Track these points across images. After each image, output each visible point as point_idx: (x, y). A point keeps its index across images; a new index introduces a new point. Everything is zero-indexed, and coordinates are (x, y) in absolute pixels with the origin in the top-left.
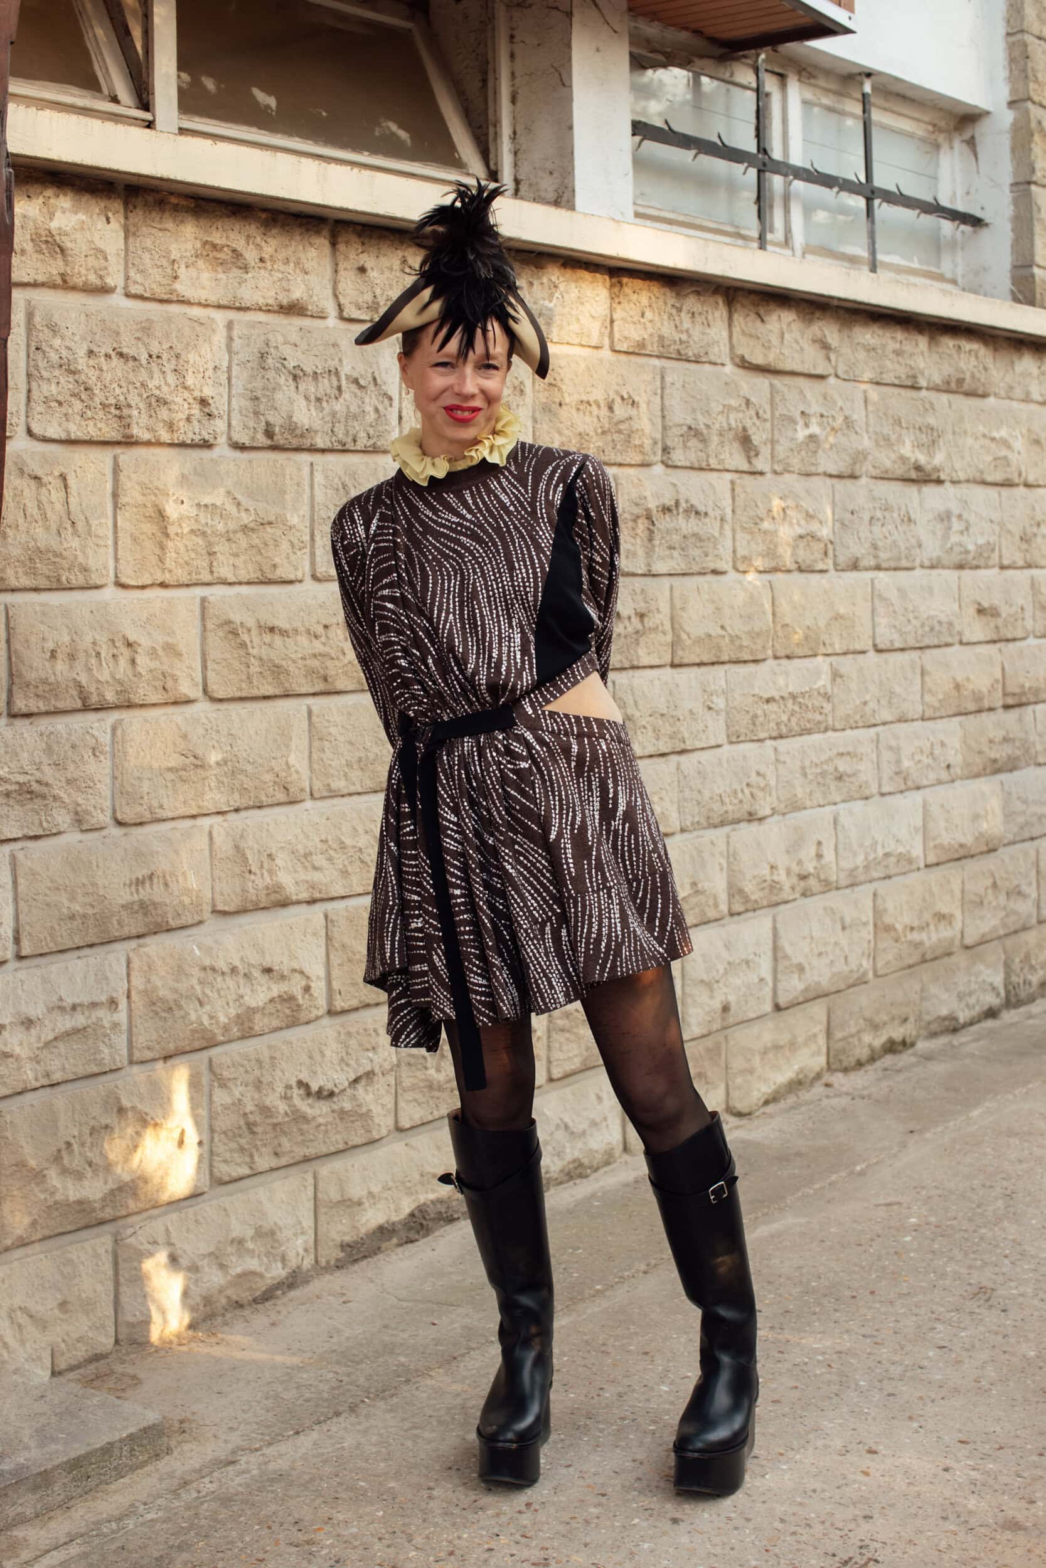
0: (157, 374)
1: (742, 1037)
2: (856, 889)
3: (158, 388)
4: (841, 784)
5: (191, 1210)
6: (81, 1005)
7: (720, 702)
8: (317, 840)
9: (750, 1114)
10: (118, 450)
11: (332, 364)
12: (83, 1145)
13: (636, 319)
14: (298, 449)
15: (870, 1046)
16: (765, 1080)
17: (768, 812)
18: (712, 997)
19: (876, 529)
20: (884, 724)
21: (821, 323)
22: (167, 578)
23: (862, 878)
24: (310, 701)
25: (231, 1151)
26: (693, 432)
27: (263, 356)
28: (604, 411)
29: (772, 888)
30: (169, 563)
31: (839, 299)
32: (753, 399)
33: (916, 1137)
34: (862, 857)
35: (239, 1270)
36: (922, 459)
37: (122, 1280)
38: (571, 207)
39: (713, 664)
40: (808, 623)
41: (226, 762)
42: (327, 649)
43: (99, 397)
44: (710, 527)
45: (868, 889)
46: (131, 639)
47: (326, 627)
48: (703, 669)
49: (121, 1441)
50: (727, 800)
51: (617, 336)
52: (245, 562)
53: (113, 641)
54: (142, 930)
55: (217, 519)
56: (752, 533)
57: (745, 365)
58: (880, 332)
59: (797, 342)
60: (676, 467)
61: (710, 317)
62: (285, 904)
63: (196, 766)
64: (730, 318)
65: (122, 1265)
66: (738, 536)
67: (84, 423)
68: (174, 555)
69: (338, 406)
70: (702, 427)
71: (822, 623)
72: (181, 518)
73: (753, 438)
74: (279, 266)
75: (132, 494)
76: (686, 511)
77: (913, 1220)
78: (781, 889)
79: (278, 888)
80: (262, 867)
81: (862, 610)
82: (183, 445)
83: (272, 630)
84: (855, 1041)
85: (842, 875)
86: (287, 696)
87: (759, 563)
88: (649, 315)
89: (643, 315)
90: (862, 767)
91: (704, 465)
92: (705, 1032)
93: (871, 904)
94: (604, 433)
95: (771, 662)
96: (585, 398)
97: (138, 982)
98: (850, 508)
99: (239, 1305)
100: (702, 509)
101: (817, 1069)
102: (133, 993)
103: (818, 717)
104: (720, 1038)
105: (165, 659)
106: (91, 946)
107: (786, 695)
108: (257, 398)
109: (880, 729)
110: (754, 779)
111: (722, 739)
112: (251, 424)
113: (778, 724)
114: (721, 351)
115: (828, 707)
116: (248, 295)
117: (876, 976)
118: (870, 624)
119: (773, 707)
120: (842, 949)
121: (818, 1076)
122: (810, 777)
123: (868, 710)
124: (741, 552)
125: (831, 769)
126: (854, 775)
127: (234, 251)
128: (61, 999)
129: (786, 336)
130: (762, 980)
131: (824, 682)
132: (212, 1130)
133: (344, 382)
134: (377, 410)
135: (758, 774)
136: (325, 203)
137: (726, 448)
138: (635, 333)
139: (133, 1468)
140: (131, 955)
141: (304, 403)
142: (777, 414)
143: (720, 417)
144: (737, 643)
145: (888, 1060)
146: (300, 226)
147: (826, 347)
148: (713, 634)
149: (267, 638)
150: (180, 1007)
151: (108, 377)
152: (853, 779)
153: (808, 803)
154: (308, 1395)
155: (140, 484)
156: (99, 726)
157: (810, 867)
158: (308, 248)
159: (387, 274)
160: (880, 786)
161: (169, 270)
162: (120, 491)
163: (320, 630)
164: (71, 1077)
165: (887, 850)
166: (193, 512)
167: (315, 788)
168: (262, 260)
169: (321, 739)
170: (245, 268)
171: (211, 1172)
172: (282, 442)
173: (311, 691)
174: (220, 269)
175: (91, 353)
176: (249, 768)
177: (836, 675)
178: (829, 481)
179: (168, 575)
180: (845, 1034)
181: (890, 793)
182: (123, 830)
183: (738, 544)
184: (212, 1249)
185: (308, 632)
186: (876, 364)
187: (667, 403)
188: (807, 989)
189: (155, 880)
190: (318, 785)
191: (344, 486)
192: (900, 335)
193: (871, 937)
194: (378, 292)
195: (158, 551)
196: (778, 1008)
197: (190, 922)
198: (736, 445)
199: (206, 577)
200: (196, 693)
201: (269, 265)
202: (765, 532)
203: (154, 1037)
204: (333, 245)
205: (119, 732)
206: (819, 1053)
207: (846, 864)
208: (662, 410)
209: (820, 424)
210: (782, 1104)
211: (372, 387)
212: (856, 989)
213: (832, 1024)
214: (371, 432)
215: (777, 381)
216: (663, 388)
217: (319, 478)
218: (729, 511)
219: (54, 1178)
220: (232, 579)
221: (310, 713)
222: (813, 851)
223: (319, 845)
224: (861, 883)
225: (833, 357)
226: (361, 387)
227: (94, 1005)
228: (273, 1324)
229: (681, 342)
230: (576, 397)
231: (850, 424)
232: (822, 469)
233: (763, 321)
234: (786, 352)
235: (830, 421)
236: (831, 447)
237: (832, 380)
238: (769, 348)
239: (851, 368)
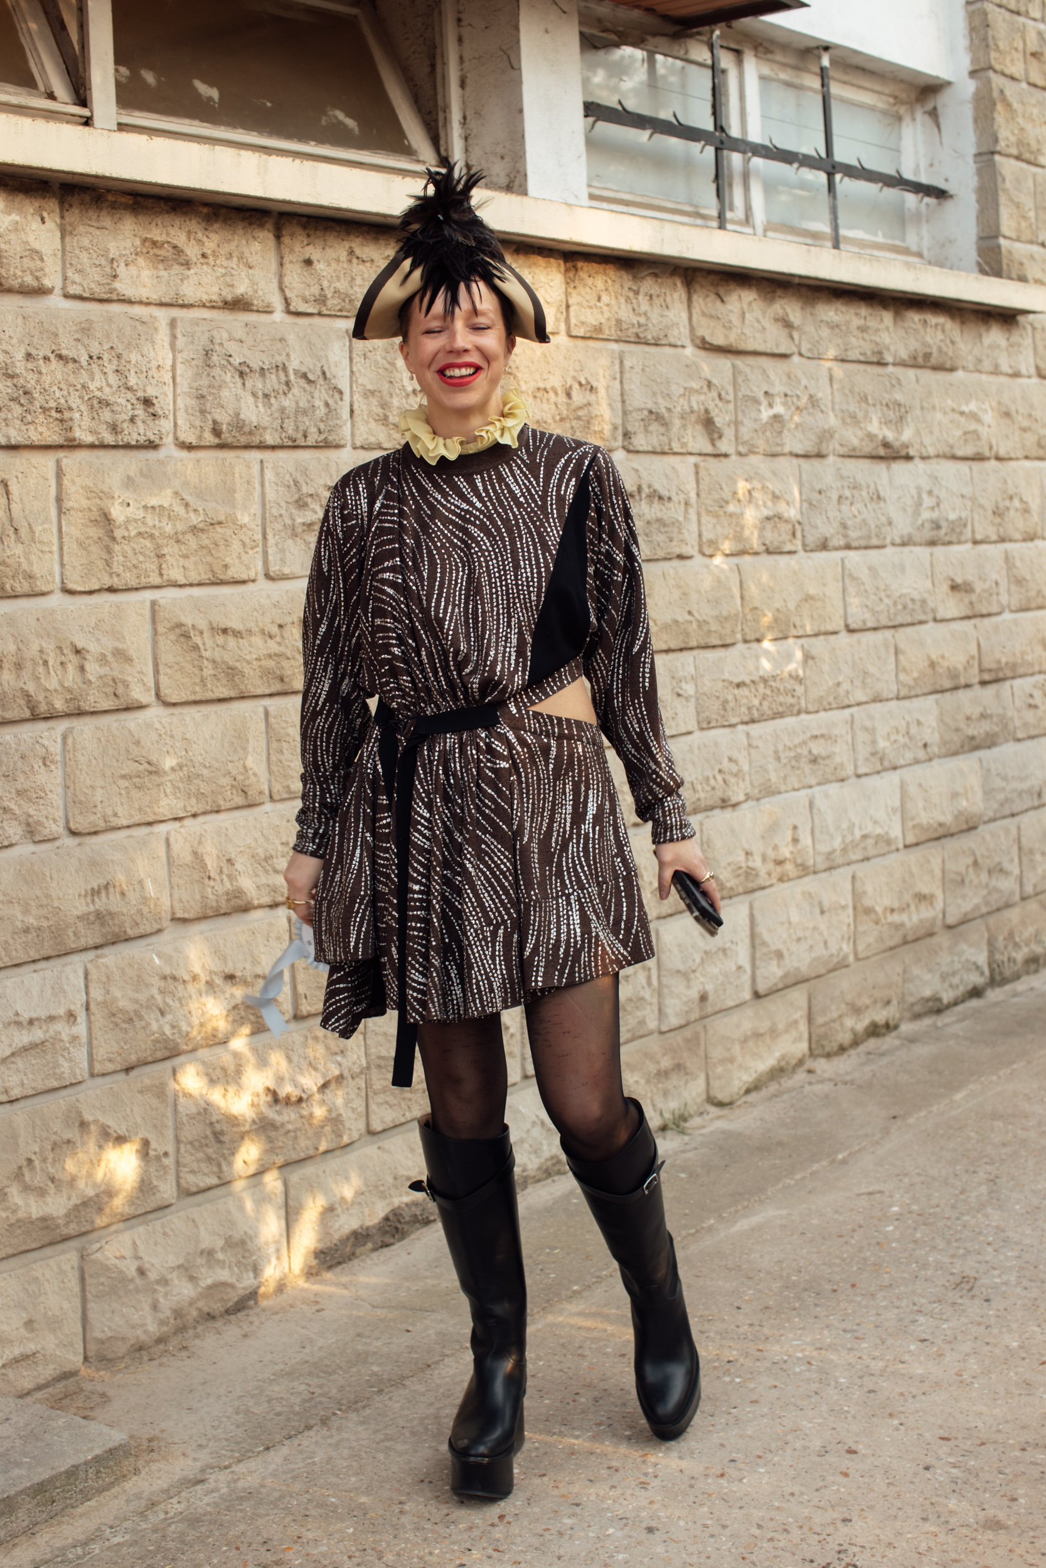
0: (98, 375)
1: (721, 1026)
2: (834, 872)
3: (100, 389)
4: (815, 767)
5: (158, 1223)
6: (38, 1019)
7: (689, 689)
8: (277, 842)
9: (731, 1103)
10: (61, 454)
11: (279, 359)
12: (44, 1160)
13: (592, 303)
14: (247, 447)
15: (853, 1030)
16: (747, 1069)
17: (742, 797)
18: (688, 987)
19: (845, 508)
20: (859, 704)
21: (782, 302)
22: (116, 582)
23: (840, 861)
24: (266, 702)
25: (198, 1161)
26: (654, 416)
27: (207, 353)
28: (562, 398)
29: (747, 874)
30: (116, 568)
31: (801, 277)
32: (714, 381)
33: (899, 1122)
34: (839, 839)
35: (209, 1281)
36: (890, 435)
37: (89, 1296)
38: (525, 193)
39: (681, 650)
40: (777, 605)
41: (181, 767)
42: (282, 649)
43: (39, 400)
44: (674, 511)
45: (847, 872)
46: (80, 645)
47: (280, 626)
48: (671, 656)
49: (86, 1463)
50: (699, 787)
51: (573, 321)
52: (195, 563)
53: (60, 648)
54: (99, 941)
55: (165, 520)
56: (717, 516)
57: (706, 346)
58: (844, 309)
59: (758, 321)
60: (638, 452)
61: (668, 299)
62: (246, 909)
63: (151, 773)
64: (690, 300)
65: (88, 1281)
66: (703, 520)
67: (24, 428)
68: (121, 559)
69: (287, 402)
70: (663, 410)
71: (792, 605)
72: (128, 521)
74: (222, 261)
75: (76, 499)
76: (649, 496)
77: (895, 1209)
78: (757, 875)
79: (238, 893)
80: (221, 872)
81: (833, 590)
82: (127, 447)
83: (225, 631)
84: (837, 1025)
85: (819, 859)
86: (243, 698)
87: (727, 546)
88: (605, 298)
89: (599, 299)
90: (837, 749)
91: (666, 449)
92: (683, 1022)
93: (849, 886)
94: (562, 420)
95: (740, 646)
96: (541, 385)
97: (97, 994)
98: (818, 488)
99: (210, 1317)
100: (664, 493)
101: (800, 1055)
102: (92, 1006)
103: (790, 700)
104: (698, 1027)
105: (114, 665)
106: (47, 958)
107: (756, 679)
108: (203, 397)
109: (854, 710)
110: (726, 765)
111: (692, 725)
112: (198, 423)
113: (749, 709)
114: (681, 333)
115: (800, 690)
116: (190, 291)
117: (857, 959)
118: (841, 604)
119: (744, 691)
120: (821, 934)
121: (801, 1062)
122: (784, 761)
123: (841, 691)
124: (707, 536)
125: (805, 752)
126: (829, 757)
127: (175, 247)
128: (17, 1014)
129: (747, 315)
130: (740, 968)
131: (794, 666)
132: (178, 1141)
133: (292, 377)
134: (327, 405)
135: (730, 759)
136: (267, 195)
137: (689, 431)
138: (592, 318)
139: (101, 1491)
140: (89, 966)
141: (251, 400)
142: (740, 395)
143: (681, 401)
144: (705, 628)
145: (872, 1043)
146: (243, 219)
147: (788, 325)
148: (680, 619)
149: (220, 639)
150: (141, 1018)
151: (47, 380)
152: (828, 762)
153: (783, 788)
154: (279, 1409)
155: (85, 488)
156: (50, 735)
157: (786, 852)
158: (251, 241)
159: (334, 265)
160: (856, 767)
161: (108, 270)
162: (64, 496)
163: (275, 630)
164: (31, 1092)
165: (865, 832)
166: (141, 514)
167: (275, 790)
168: (204, 256)
169: (279, 741)
170: (187, 264)
171: (178, 1184)
172: (230, 440)
173: (268, 692)
174: (161, 266)
175: (29, 356)
176: (205, 772)
177: (808, 657)
178: (795, 461)
179: (116, 579)
180: (826, 1019)
181: (866, 775)
182: (77, 840)
183: (703, 528)
184: (181, 1261)
185: (262, 632)
186: (839, 341)
187: (626, 387)
188: (786, 975)
189: (111, 890)
190: (277, 787)
191: (296, 483)
192: (864, 311)
193: (851, 920)
194: (325, 284)
195: (105, 556)
196: (757, 995)
197: (149, 930)
198: (699, 427)
199: (155, 580)
200: (148, 698)
201: (211, 260)
202: (731, 515)
203: (116, 1048)
204: (278, 237)
205: (70, 741)
206: (799, 1039)
207: (824, 848)
208: (622, 395)
209: (785, 404)
210: (764, 1093)
211: (321, 381)
212: (837, 973)
213: (814, 1010)
214: (322, 426)
215: (739, 362)
216: (622, 372)
217: (269, 475)
218: (693, 495)
219: (15, 1196)
220: (183, 581)
221: (267, 714)
222: (789, 835)
223: (280, 848)
224: (839, 866)
225: (796, 335)
226: (310, 382)
227: (51, 1018)
228: (245, 1336)
229: (640, 325)
230: (533, 385)
231: (815, 403)
232: (788, 450)
233: (723, 301)
234: (748, 332)
235: (795, 400)
236: (796, 427)
237: (796, 359)
238: (730, 328)
239: (815, 346)
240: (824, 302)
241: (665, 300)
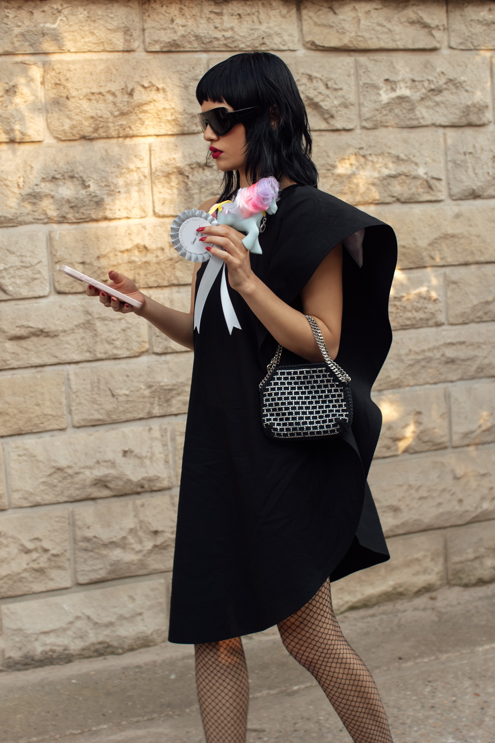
21: (415, 8)
32: (315, 74)
51: (147, 40)
57: (319, 48)
59: (382, 25)
61: (263, 16)
73: (322, 104)
84: (476, 564)
85: (456, 437)
96: (95, 90)
98: (462, 151)
129: (362, 22)
138: (167, 37)
142: (361, 83)
147: (426, 26)
178: (441, 131)
180: (464, 558)
209: (412, 88)
215: (363, 59)
229: (226, 38)
230: (85, 91)
231: (458, 85)
232: (429, 122)
233: (335, 13)
234: (367, 35)
235: (426, 84)
236: (437, 104)
237: (445, 51)
238: (344, 33)
239: (467, 40)
240: (474, 6)
241: (258, 17)
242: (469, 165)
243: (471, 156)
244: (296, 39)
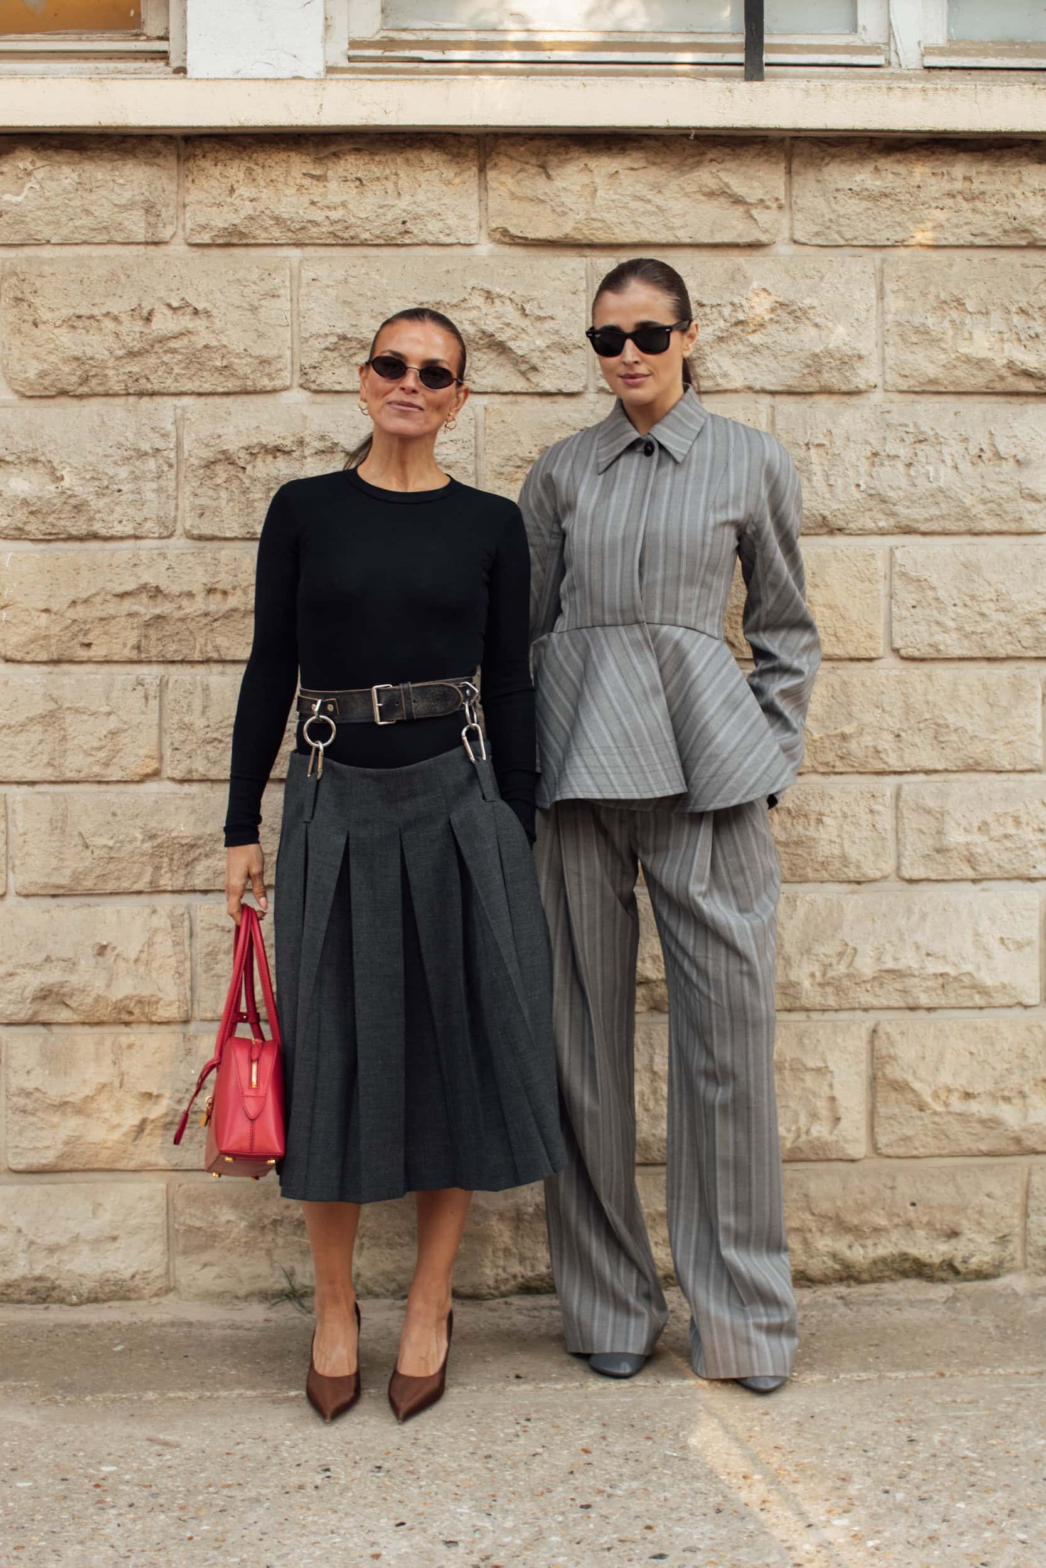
21: (714, 167)
28: (130, 326)
36: (1035, 359)
51: (190, 224)
57: (517, 242)
73: (511, 344)
88: (244, 190)
89: (233, 192)
96: (85, 311)
109: (907, 779)
138: (221, 218)
147: (738, 201)
181: (932, 881)
231: (799, 314)
232: (738, 384)
233: (549, 177)
234: (610, 217)
235: (727, 311)
236: (756, 350)
237: (784, 249)
238: (564, 214)
239: (829, 228)
240: (843, 162)
241: (396, 184)
242: (816, 468)
243: (821, 451)
244: (474, 225)
